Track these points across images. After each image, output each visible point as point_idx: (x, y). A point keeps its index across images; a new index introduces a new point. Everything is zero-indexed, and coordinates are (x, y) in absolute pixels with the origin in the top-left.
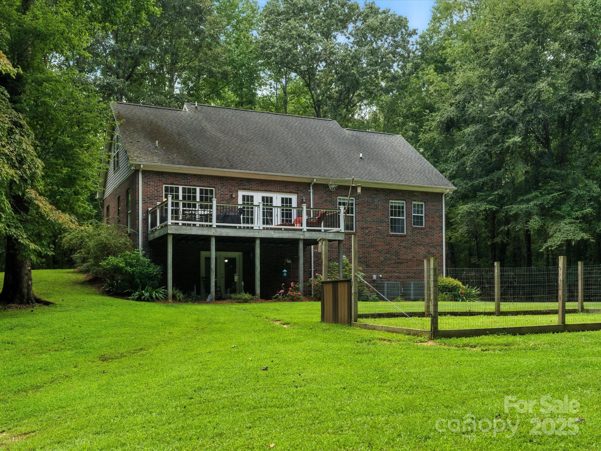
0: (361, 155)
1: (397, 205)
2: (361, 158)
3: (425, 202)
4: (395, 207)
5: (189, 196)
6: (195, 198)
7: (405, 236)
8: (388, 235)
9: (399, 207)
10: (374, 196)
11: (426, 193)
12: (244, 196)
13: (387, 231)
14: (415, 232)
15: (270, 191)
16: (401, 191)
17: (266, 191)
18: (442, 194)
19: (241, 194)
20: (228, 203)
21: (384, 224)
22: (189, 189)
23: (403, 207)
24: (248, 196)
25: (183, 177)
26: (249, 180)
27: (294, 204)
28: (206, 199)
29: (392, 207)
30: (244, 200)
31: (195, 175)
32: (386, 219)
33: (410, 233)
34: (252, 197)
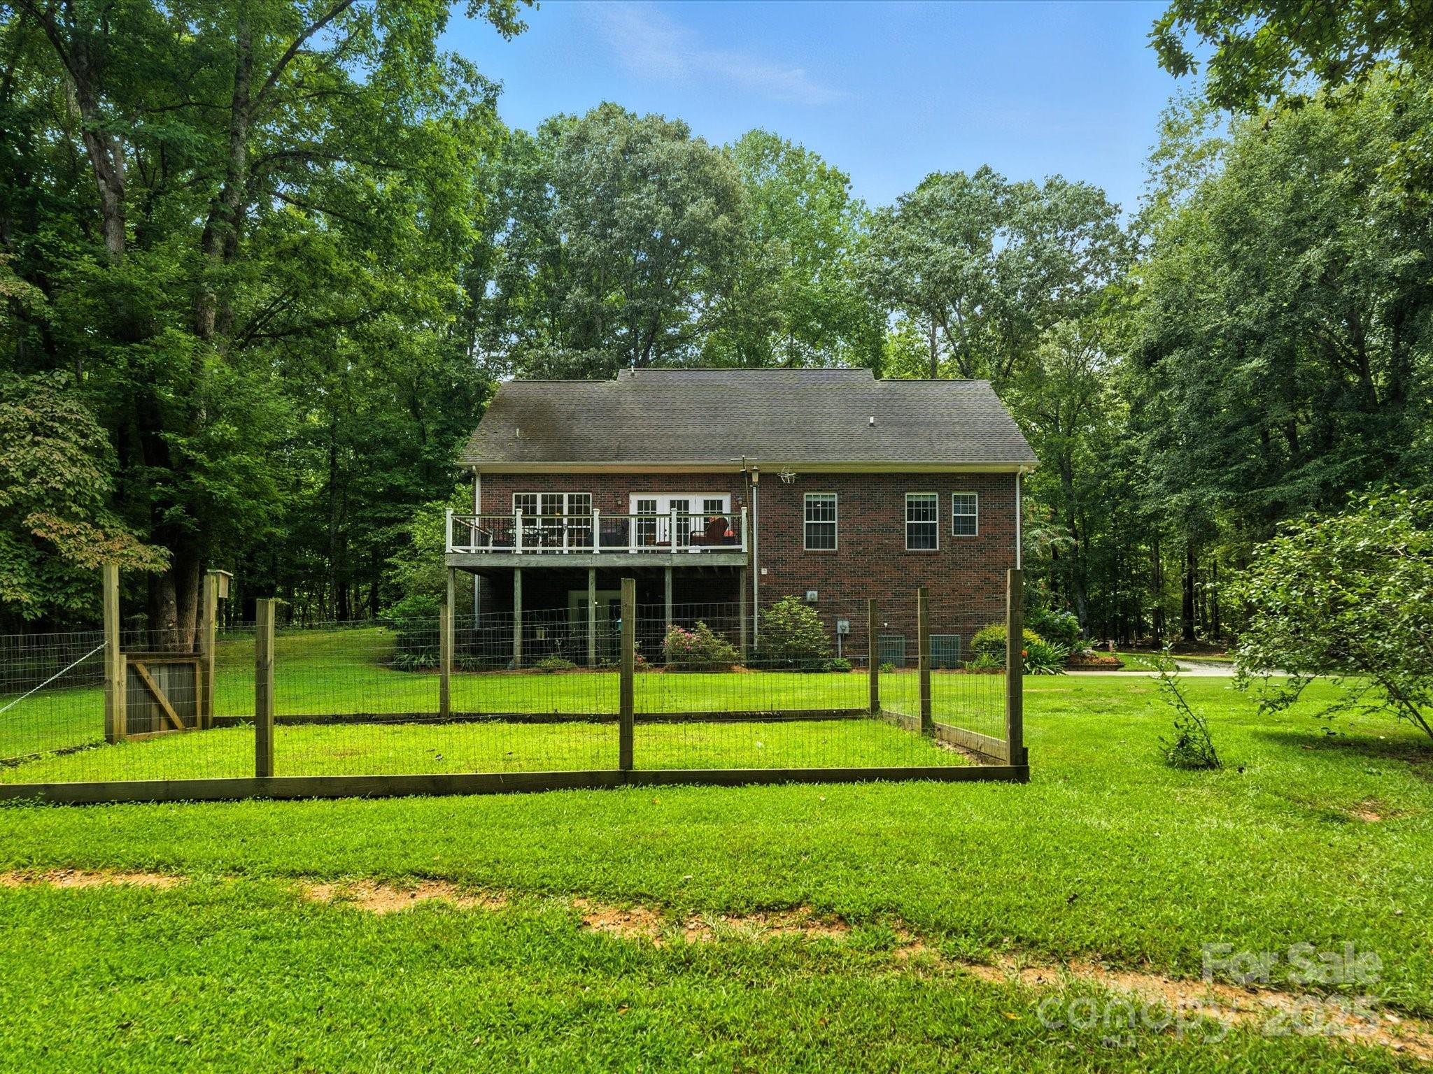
0: (872, 420)
1: (922, 499)
2: (872, 425)
3: (979, 492)
4: (918, 504)
5: (552, 505)
6: (560, 510)
7: (936, 554)
8: (901, 554)
9: (925, 504)
10: (874, 487)
11: (981, 476)
12: (640, 503)
13: (901, 546)
14: (957, 546)
15: (682, 491)
16: (929, 474)
17: (674, 491)
18: (1015, 474)
19: (634, 499)
20: (613, 513)
21: (894, 535)
22: (552, 497)
23: (933, 504)
24: (647, 502)
25: (544, 477)
26: (647, 477)
27: (726, 509)
28: (579, 510)
29: (910, 504)
30: (640, 508)
31: (561, 475)
32: (898, 526)
33: (946, 548)
34: (654, 502)
